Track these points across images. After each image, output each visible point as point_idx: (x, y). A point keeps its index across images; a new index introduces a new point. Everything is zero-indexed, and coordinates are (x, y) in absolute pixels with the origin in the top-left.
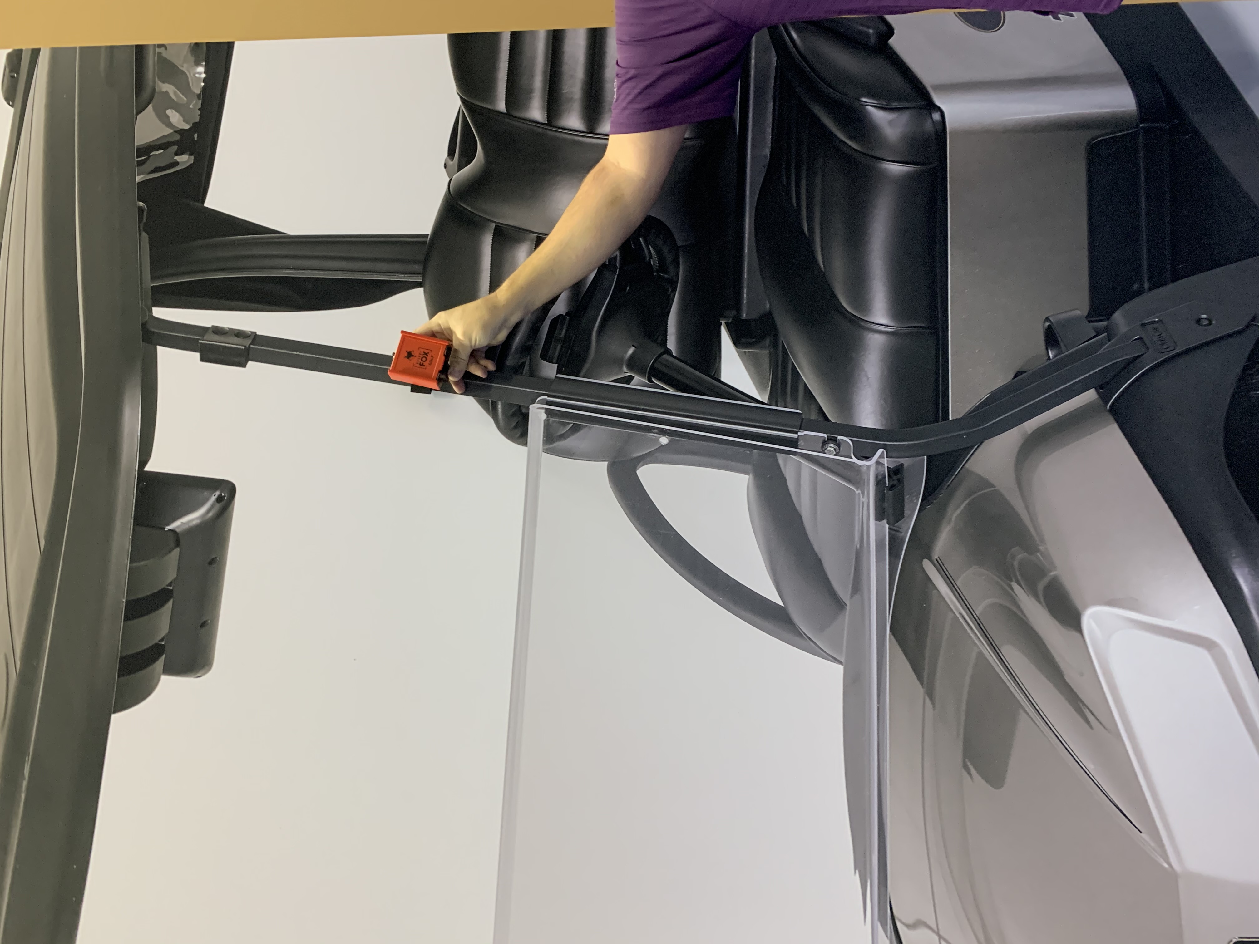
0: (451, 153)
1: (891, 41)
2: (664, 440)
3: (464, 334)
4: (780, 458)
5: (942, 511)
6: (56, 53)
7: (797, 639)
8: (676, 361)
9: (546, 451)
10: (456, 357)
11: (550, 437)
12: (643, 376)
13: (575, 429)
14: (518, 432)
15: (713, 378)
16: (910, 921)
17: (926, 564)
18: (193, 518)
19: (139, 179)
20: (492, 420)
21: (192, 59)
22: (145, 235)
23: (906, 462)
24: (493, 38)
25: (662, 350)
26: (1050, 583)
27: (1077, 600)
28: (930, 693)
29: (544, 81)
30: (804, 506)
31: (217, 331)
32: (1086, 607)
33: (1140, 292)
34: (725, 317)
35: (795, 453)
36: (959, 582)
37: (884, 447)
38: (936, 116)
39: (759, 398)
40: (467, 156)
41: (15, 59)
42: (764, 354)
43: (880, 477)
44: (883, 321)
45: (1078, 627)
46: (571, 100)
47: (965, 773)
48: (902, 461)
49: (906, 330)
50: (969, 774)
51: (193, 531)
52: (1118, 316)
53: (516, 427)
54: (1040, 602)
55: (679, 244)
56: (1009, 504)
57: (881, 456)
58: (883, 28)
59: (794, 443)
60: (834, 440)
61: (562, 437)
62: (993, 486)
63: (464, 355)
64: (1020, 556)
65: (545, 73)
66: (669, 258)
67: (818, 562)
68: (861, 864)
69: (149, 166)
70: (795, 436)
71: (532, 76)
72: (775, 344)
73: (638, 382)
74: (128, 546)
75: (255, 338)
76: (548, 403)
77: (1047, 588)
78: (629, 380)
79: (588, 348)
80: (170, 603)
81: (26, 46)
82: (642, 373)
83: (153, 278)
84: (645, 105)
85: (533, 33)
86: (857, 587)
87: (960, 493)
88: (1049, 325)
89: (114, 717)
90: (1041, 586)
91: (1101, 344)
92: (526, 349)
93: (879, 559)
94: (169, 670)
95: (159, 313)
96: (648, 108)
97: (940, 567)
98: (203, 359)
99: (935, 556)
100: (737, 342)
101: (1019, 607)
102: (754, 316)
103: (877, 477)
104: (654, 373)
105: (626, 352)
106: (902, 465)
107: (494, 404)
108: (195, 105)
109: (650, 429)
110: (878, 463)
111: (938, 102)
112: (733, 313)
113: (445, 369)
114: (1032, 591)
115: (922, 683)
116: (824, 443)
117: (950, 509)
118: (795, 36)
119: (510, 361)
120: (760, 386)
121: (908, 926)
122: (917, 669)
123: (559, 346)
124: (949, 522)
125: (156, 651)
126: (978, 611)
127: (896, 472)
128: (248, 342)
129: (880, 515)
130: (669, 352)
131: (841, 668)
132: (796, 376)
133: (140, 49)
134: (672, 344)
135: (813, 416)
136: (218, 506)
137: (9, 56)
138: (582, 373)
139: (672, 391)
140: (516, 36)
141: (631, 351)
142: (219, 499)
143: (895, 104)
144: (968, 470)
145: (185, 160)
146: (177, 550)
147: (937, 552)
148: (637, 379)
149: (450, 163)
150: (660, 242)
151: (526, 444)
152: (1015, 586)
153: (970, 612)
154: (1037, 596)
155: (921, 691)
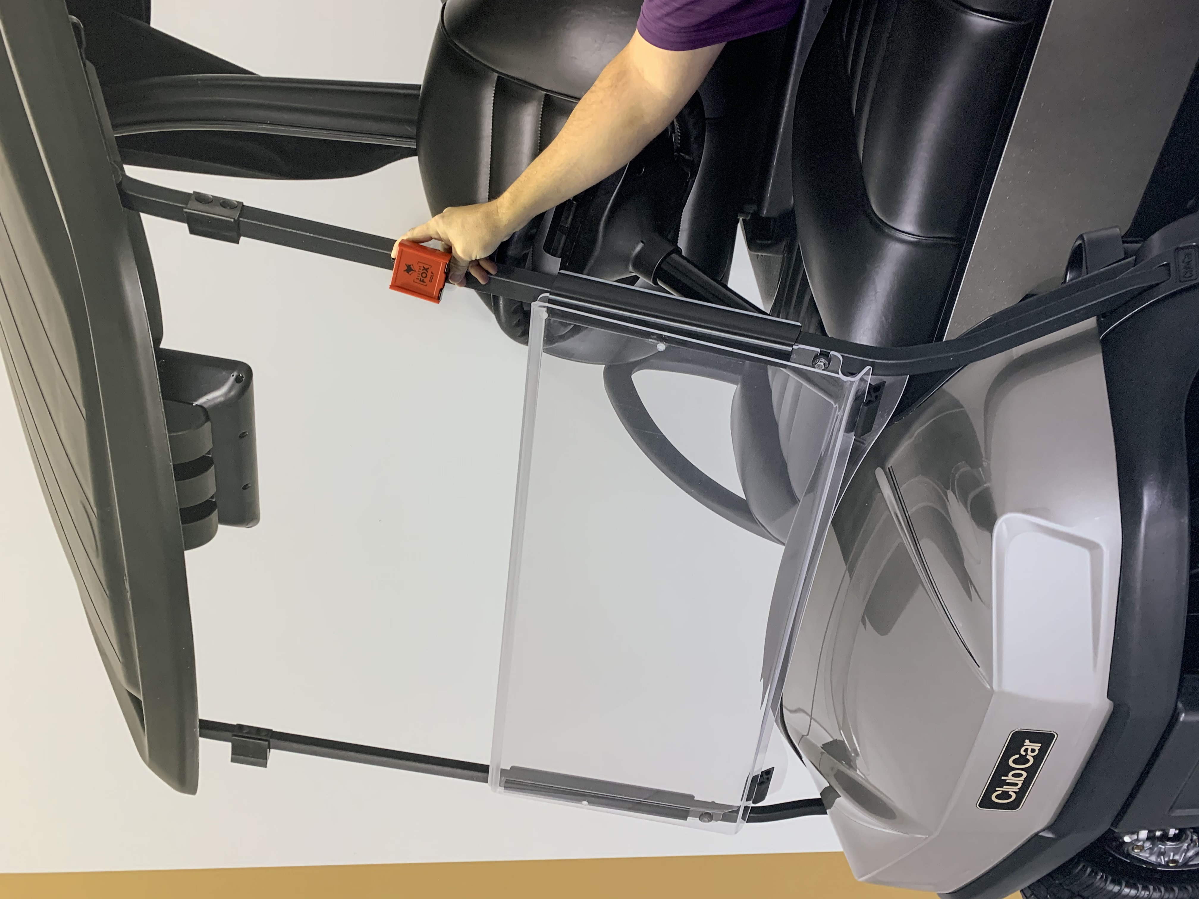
2: (661, 347)
4: (770, 369)
5: (907, 427)
7: (751, 525)
8: (684, 262)
9: (547, 351)
11: (550, 338)
12: (649, 277)
13: (576, 330)
14: (520, 330)
15: (719, 283)
17: (879, 471)
18: (219, 394)
20: (493, 317)
22: (90, 66)
23: (888, 380)
25: (671, 248)
26: (981, 492)
27: (998, 508)
28: (851, 570)
30: (783, 416)
32: (1003, 513)
34: (743, 212)
35: (785, 366)
36: (903, 488)
37: (873, 365)
39: (761, 307)
42: (776, 258)
43: (859, 394)
44: (909, 228)
47: (861, 624)
48: (884, 378)
49: (930, 241)
50: (864, 624)
51: (219, 406)
52: (1157, 237)
53: (518, 325)
54: (966, 507)
56: (971, 425)
57: (867, 374)
59: (786, 356)
60: (826, 354)
61: (563, 338)
62: (962, 407)
64: (963, 469)
66: (694, 133)
67: (784, 466)
68: (766, 675)
70: (790, 349)
72: (790, 248)
73: (643, 283)
75: (242, 209)
76: (551, 301)
78: (633, 280)
79: (594, 240)
80: (212, 469)
82: (647, 273)
86: (813, 487)
87: (932, 409)
88: (1080, 244)
90: (972, 495)
92: (530, 238)
93: (839, 465)
94: (225, 521)
97: (890, 474)
98: (192, 232)
99: (889, 465)
100: (751, 243)
101: (946, 510)
102: (774, 214)
103: (857, 393)
104: (659, 274)
105: (634, 248)
106: (884, 382)
107: (496, 299)
109: (648, 335)
110: (862, 379)
112: (753, 208)
114: (963, 497)
115: (846, 563)
116: (816, 357)
117: (915, 426)
120: (765, 294)
121: (791, 711)
122: (845, 551)
123: (564, 237)
124: (910, 438)
125: (209, 506)
126: (911, 511)
127: (876, 389)
128: (234, 213)
129: (850, 427)
130: (678, 251)
132: (805, 284)
134: (682, 242)
135: (812, 330)
136: (238, 386)
138: (586, 271)
139: (676, 296)
141: (639, 247)
142: (238, 380)
144: (944, 391)
146: (208, 424)
147: (891, 463)
151: (526, 343)
152: (950, 494)
153: (904, 511)
154: (965, 503)
155: (843, 567)
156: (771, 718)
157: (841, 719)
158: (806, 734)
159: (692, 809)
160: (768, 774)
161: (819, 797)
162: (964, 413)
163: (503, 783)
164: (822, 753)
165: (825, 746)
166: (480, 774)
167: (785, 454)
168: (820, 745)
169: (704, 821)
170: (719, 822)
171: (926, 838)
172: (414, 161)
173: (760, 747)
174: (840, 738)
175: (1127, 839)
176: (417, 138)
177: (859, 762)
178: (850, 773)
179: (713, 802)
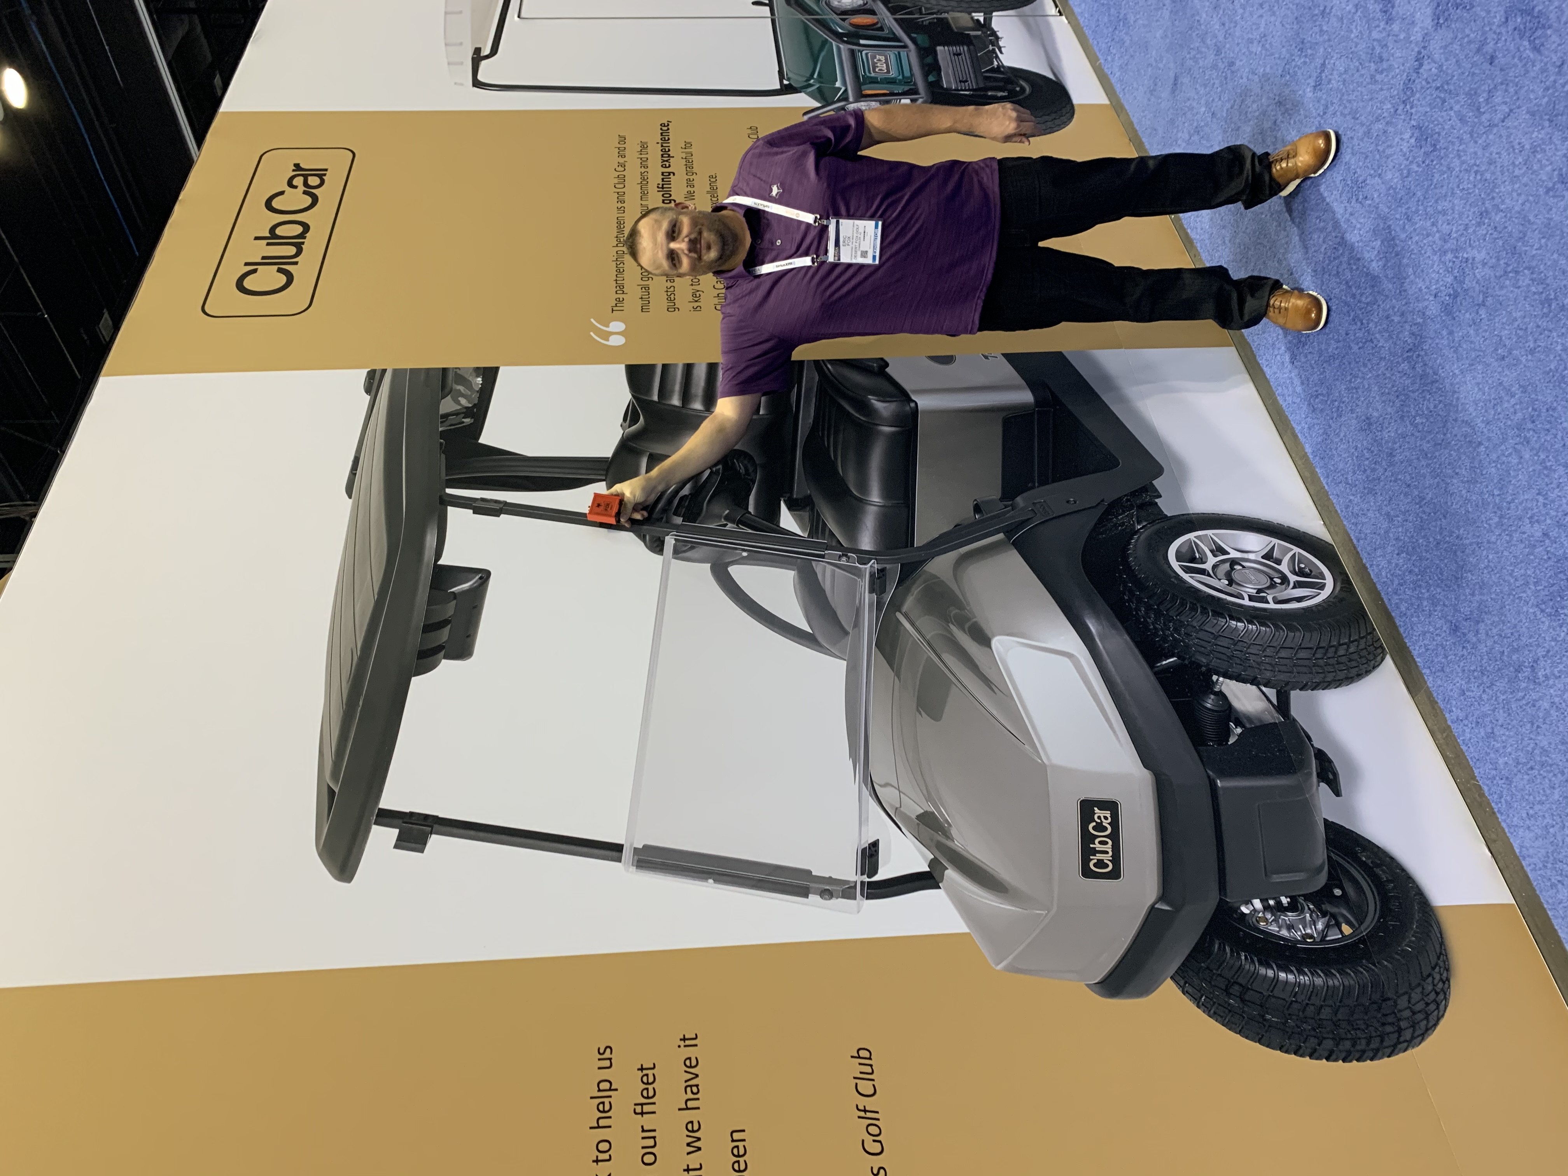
0: (625, 419)
1: (887, 370)
2: (745, 554)
3: (631, 493)
4: (814, 564)
5: (909, 589)
6: (395, 371)
7: (819, 648)
8: (754, 517)
9: (674, 558)
10: (625, 507)
11: (677, 553)
12: (734, 523)
13: (692, 548)
14: (658, 549)
15: (775, 525)
16: (883, 783)
17: (898, 615)
18: (466, 586)
19: (440, 429)
20: (643, 544)
21: (474, 374)
22: (443, 456)
23: (888, 566)
24: (651, 367)
25: (745, 512)
26: (972, 625)
27: (988, 632)
28: (898, 675)
29: (681, 388)
30: (827, 587)
31: (483, 500)
32: (994, 636)
33: (1033, 488)
34: (782, 496)
35: (823, 561)
36: (917, 623)
37: (876, 559)
38: (912, 405)
39: (802, 535)
40: (634, 420)
41: (371, 375)
42: (806, 515)
43: (872, 573)
44: (877, 500)
45: (989, 646)
46: (696, 396)
47: (917, 714)
48: (886, 566)
49: (890, 505)
50: (920, 714)
51: (464, 593)
52: (1019, 499)
53: (657, 546)
54: (966, 634)
55: (757, 462)
56: (949, 587)
57: (874, 563)
58: (883, 363)
59: (822, 557)
60: (846, 556)
61: (685, 551)
62: (939, 578)
63: (630, 507)
64: (954, 612)
65: (681, 383)
66: (751, 469)
67: (835, 613)
68: (853, 754)
69: (448, 423)
70: (823, 553)
71: (674, 385)
72: (812, 509)
73: (730, 526)
74: (426, 598)
75: (505, 503)
76: (677, 536)
77: (969, 628)
78: (725, 525)
79: (702, 509)
80: (449, 626)
81: (379, 367)
82: (733, 522)
83: (447, 475)
84: (735, 382)
85: (676, 365)
86: (857, 624)
87: (921, 580)
88: (976, 503)
89: (413, 679)
90: (967, 626)
91: (1009, 512)
92: (665, 510)
93: (870, 611)
94: (446, 657)
95: (449, 491)
96: (737, 384)
97: (906, 616)
98: (474, 513)
99: (904, 611)
100: (790, 508)
101: (952, 635)
102: (800, 496)
103: (870, 573)
104: (739, 522)
105: (724, 513)
106: (886, 568)
107: (644, 536)
108: (475, 397)
109: (736, 549)
110: (872, 566)
111: (913, 398)
112: (788, 495)
113: (618, 515)
114: (961, 627)
115: (893, 670)
116: (840, 557)
117: (913, 589)
118: (829, 366)
119: (654, 516)
120: (803, 529)
122: (891, 664)
123: (684, 509)
124: (912, 596)
125: (440, 648)
126: (927, 636)
127: (882, 571)
128: (501, 506)
129: (872, 591)
130: (750, 513)
131: (845, 663)
132: (824, 525)
133: (445, 370)
134: (751, 509)
135: (834, 544)
136: (480, 581)
137: (368, 372)
138: (698, 522)
139: (750, 531)
140: (665, 367)
141: (727, 512)
142: (481, 578)
143: (888, 399)
144: (924, 571)
145: (468, 421)
146: (455, 602)
147: (905, 608)
148: (730, 525)
149: (624, 424)
150: (746, 462)
151: (662, 555)
152: (951, 625)
153: (924, 638)
154: (964, 631)
155: (892, 674)
156: (866, 792)
157: (925, 792)
158: (898, 806)
159: (812, 885)
160: (875, 845)
161: (928, 869)
162: (943, 582)
163: (635, 863)
164: (918, 824)
165: (919, 817)
166: (615, 854)
167: (833, 606)
168: (914, 817)
169: (826, 899)
170: (840, 900)
171: (1047, 915)
172: (604, 483)
173: (862, 820)
174: (929, 810)
175: (1245, 910)
176: (606, 475)
177: (954, 832)
178: (949, 843)
179: (830, 877)
